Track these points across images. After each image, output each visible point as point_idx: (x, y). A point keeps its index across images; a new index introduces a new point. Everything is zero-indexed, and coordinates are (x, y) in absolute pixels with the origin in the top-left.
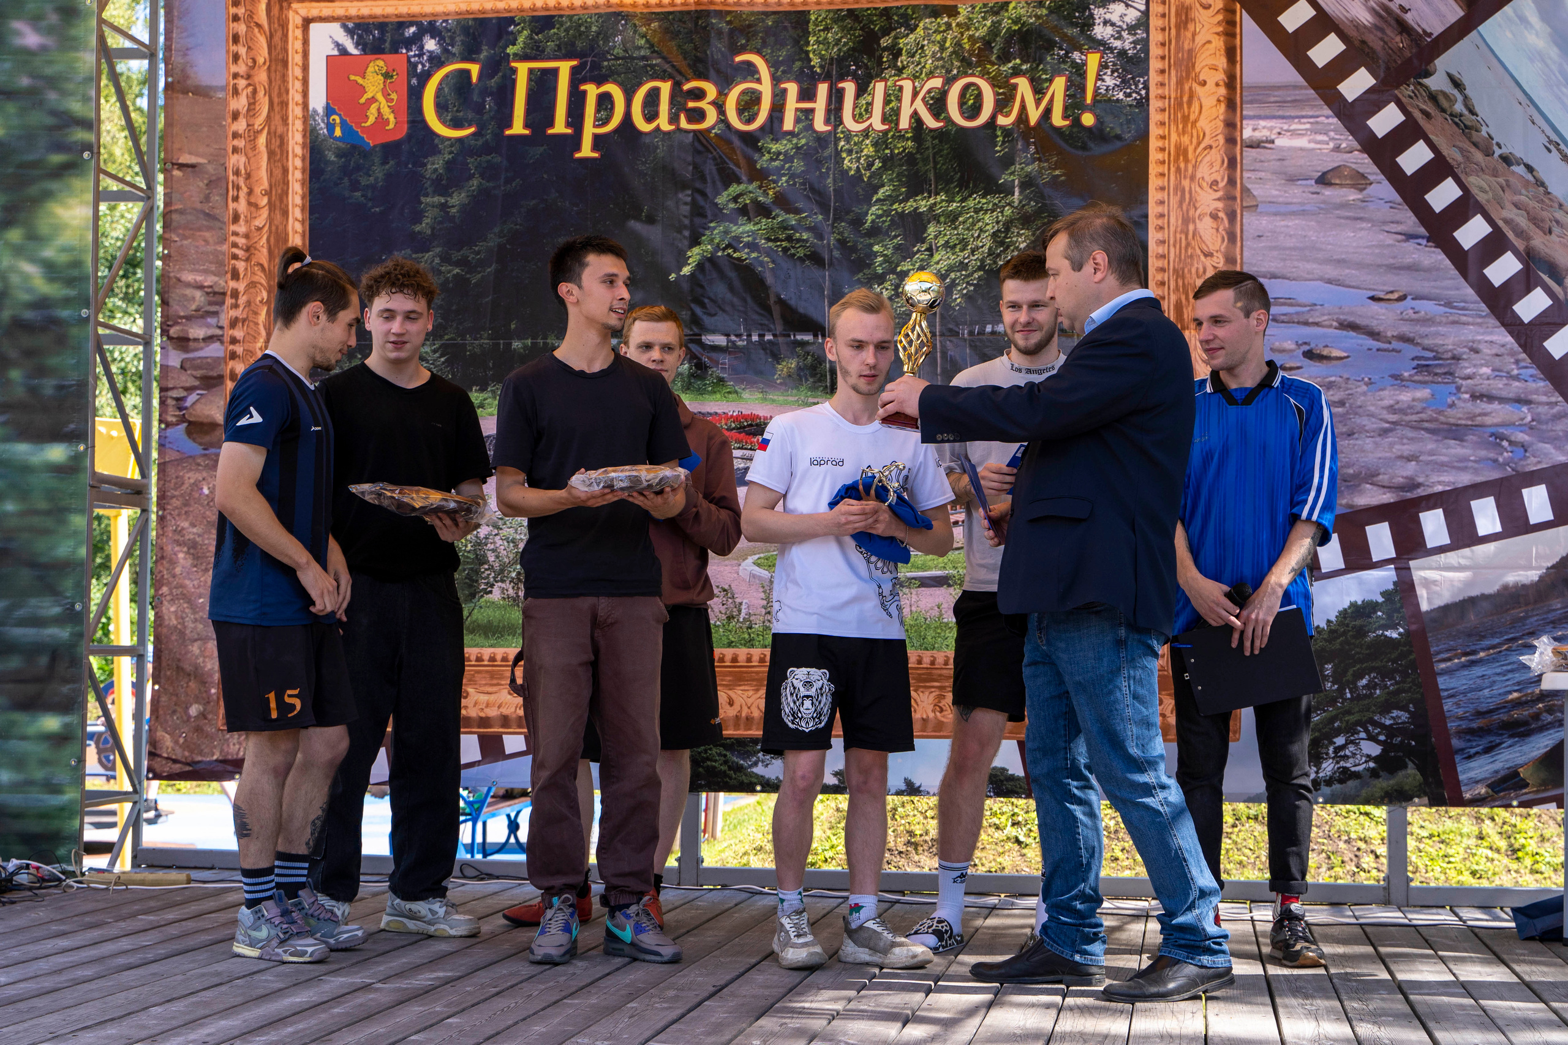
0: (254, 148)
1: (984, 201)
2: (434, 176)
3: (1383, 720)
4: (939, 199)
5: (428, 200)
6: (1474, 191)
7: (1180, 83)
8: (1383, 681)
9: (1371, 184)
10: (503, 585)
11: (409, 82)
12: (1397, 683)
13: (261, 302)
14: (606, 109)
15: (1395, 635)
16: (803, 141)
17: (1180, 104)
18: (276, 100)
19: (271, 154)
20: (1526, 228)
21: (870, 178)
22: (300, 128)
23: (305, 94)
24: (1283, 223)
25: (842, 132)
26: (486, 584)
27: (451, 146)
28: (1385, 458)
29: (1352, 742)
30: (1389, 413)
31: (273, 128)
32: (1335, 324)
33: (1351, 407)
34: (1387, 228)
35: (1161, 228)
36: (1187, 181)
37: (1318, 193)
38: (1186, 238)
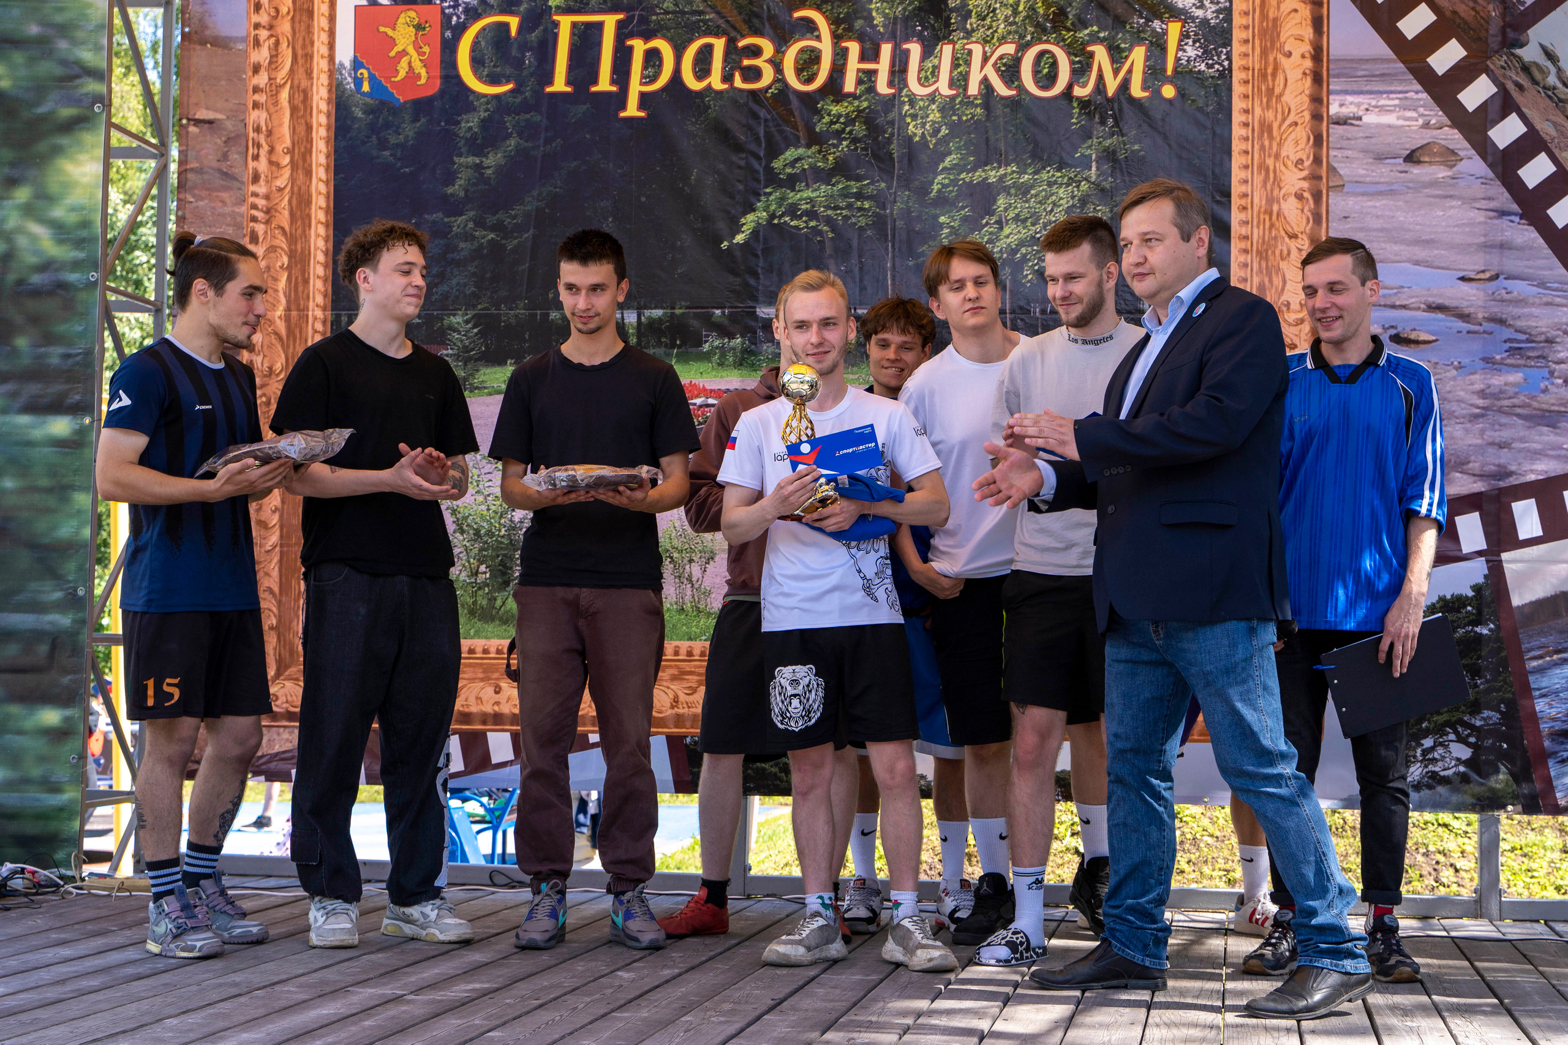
0: (276, 103)
1: (1059, 174)
2: (469, 135)
3: (1473, 721)
4: (1009, 170)
5: (462, 160)
7: (1264, 53)
8: (1473, 679)
9: (1461, 160)
11: (443, 35)
12: (1487, 681)
13: (281, 267)
14: (653, 66)
15: (1485, 631)
16: (865, 104)
17: (1263, 75)
18: (300, 52)
19: (294, 109)
21: (935, 144)
22: (326, 83)
23: (331, 46)
24: (1370, 204)
25: (907, 96)
27: (487, 103)
28: (1476, 445)
29: (1441, 744)
30: (1480, 397)
31: (296, 82)
32: (1423, 306)
34: (1478, 205)
35: (1245, 208)
36: (1272, 159)
37: (1406, 172)
38: (1270, 219)
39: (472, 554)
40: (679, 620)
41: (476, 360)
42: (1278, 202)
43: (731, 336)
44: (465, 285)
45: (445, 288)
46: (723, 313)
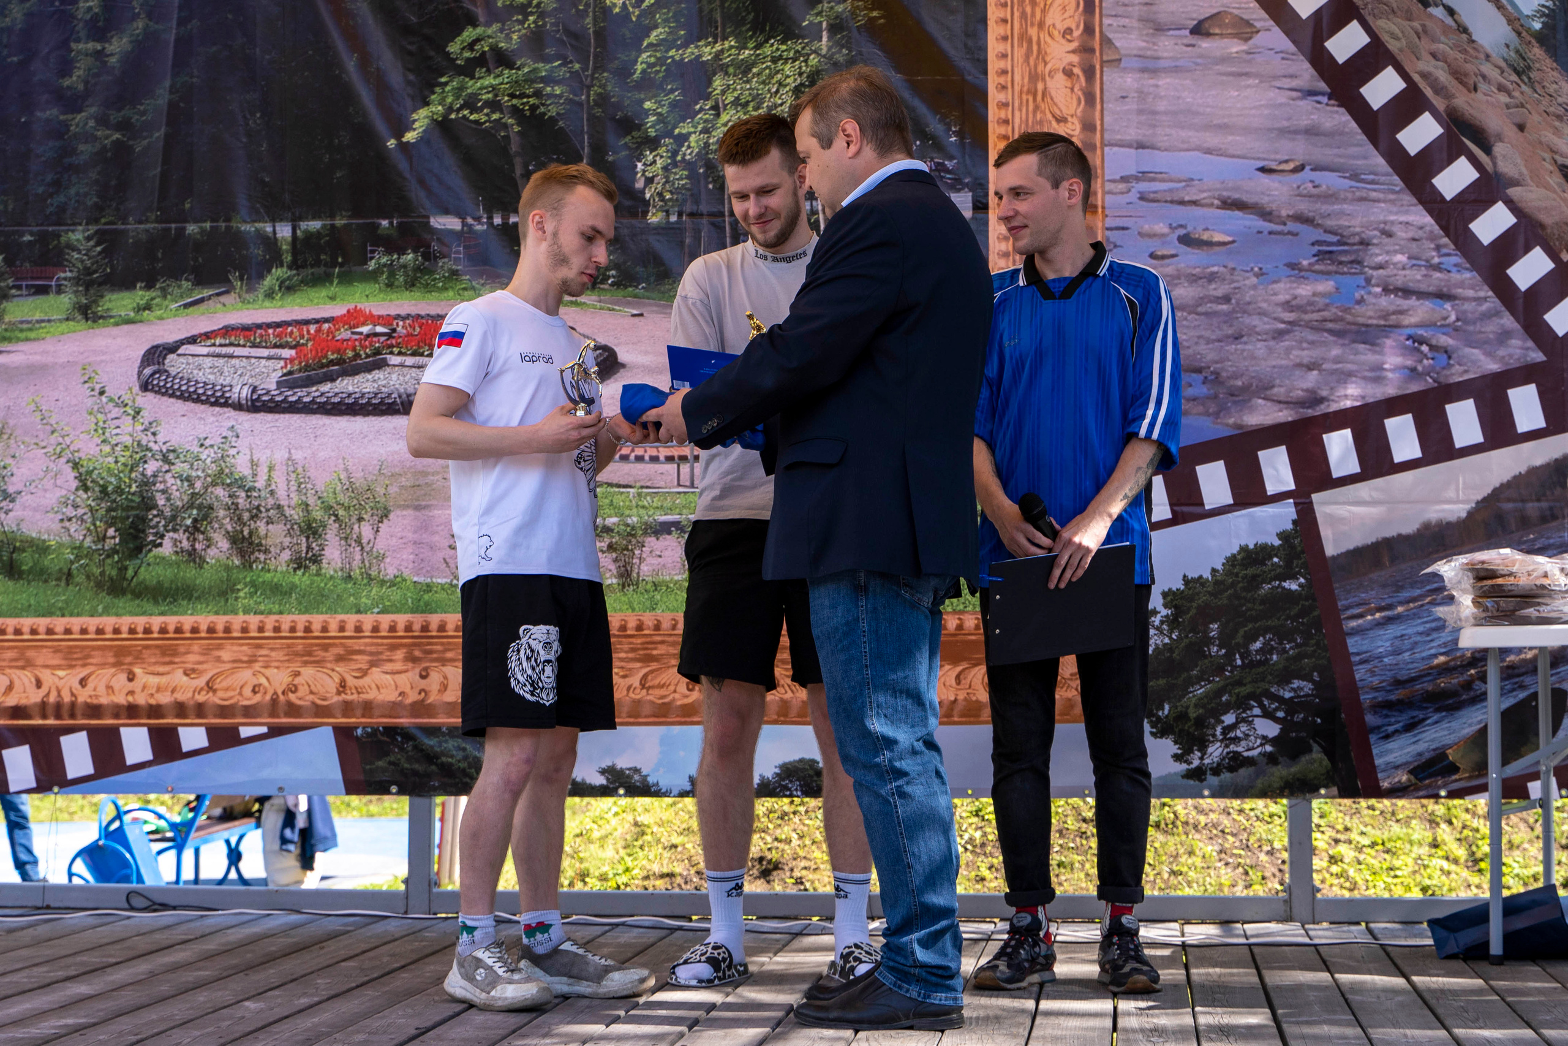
1: (784, 47)
2: (88, 17)
3: (1281, 693)
4: (727, 44)
5: (81, 46)
6: (1385, 38)
8: (1281, 643)
9: (1258, 32)
10: (176, 536)
12: (1298, 646)
15: (1294, 586)
20: (1447, 84)
21: (639, 17)
24: (1152, 82)
26: (155, 534)
28: (1281, 367)
29: (1244, 720)
30: (1285, 310)
32: (1216, 202)
33: (1238, 303)
34: (1278, 84)
35: (1004, 88)
36: (1035, 29)
37: (1193, 46)
38: (1035, 100)
39: (99, 515)
40: (345, 589)
41: (100, 284)
42: (1044, 80)
43: (402, 252)
44: (86, 195)
45: (62, 198)
46: (391, 223)
